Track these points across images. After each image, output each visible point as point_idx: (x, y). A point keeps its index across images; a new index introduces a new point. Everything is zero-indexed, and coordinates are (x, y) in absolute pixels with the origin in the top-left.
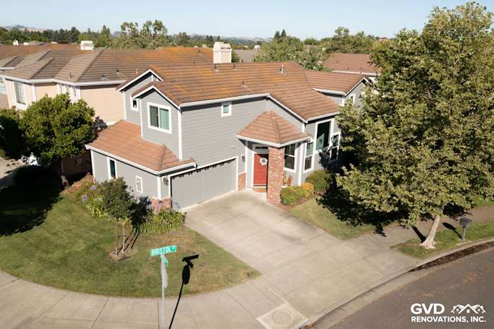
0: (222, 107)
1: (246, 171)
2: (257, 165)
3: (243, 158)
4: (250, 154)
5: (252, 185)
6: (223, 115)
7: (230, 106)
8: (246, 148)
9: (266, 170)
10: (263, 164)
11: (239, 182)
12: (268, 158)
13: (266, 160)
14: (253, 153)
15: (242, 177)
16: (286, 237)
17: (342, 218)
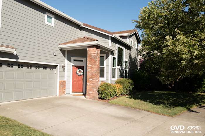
0: (46, 16)
1: (65, 80)
2: (75, 75)
3: (63, 67)
4: (69, 65)
5: (71, 92)
6: (46, 22)
7: (53, 19)
8: (66, 61)
9: (82, 80)
10: (79, 74)
11: (60, 88)
12: (83, 70)
13: (82, 71)
14: (72, 64)
15: (63, 84)
16: (118, 118)
17: (156, 104)
